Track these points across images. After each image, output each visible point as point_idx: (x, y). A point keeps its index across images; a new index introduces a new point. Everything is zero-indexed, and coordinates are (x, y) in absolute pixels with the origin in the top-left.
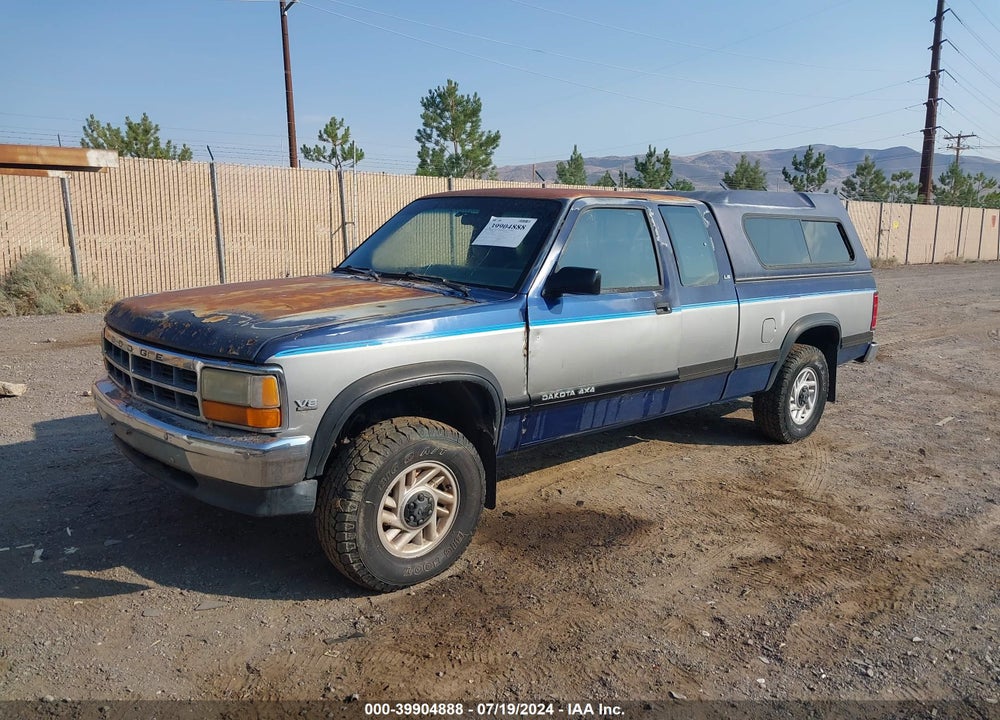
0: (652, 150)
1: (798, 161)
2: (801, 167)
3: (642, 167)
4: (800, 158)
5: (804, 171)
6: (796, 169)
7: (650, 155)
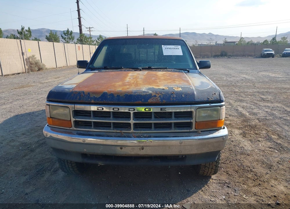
0: (23, 27)
1: (65, 33)
2: (67, 35)
3: (20, 33)
4: (65, 32)
5: (67, 36)
6: (65, 35)
7: (23, 29)
